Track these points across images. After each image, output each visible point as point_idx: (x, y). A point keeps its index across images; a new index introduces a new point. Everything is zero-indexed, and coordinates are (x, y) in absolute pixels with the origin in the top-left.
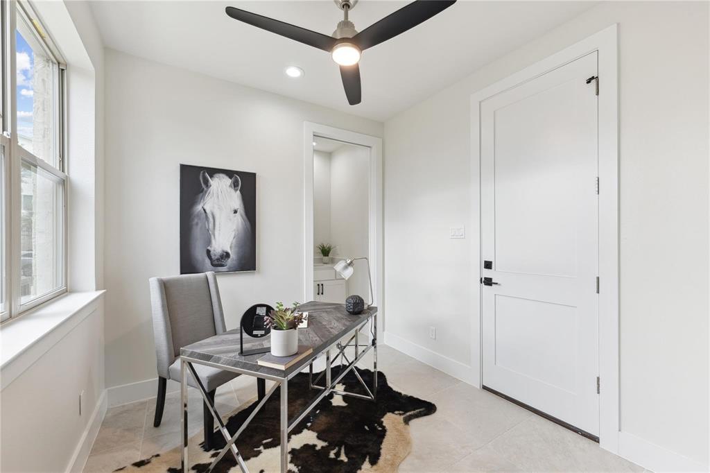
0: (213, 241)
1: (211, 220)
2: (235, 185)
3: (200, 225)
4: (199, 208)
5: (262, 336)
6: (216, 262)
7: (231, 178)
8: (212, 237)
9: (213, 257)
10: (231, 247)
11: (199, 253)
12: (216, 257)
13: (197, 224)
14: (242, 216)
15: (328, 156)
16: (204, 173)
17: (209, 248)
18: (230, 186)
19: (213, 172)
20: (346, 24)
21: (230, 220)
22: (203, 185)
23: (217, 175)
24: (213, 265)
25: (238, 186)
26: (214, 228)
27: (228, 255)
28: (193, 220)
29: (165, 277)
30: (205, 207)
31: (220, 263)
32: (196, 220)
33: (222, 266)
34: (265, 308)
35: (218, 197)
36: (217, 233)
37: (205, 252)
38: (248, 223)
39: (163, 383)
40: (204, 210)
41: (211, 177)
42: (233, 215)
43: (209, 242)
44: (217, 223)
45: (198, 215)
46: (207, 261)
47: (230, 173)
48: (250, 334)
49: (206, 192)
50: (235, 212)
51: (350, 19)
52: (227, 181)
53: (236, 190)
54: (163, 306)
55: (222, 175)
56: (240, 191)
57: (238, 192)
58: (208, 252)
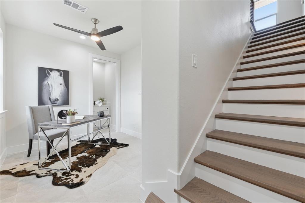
0: (52, 95)
1: (51, 87)
2: (61, 75)
3: (46, 89)
4: (45, 83)
5: (65, 119)
6: (53, 102)
7: (59, 72)
8: (51, 93)
9: (52, 100)
10: (59, 97)
11: (46, 98)
12: (53, 100)
13: (45, 88)
14: (63, 86)
15: (104, 64)
16: (48, 70)
17: (50, 97)
18: (59, 75)
19: (51, 70)
20: (95, 29)
21: (59, 87)
22: (47, 74)
23: (53, 71)
24: (51, 103)
25: (62, 75)
26: (52, 90)
27: (58, 100)
28: (43, 87)
29: (32, 106)
30: (48, 82)
31: (54, 102)
32: (44, 87)
33: (56, 103)
34: (66, 111)
35: (54, 79)
36: (53, 91)
37: (49, 98)
38: (66, 88)
39: (31, 141)
40: (48, 83)
41: (51, 71)
42: (60, 85)
43: (50, 95)
44: (53, 88)
45: (45, 85)
46: (49, 102)
47: (58, 71)
48: (61, 118)
49: (49, 77)
50: (61, 84)
51: (97, 28)
52: (58, 73)
53: (61, 77)
54: (31, 115)
55: (55, 71)
56: (63, 77)
57: (62, 77)
58: (50, 98)
